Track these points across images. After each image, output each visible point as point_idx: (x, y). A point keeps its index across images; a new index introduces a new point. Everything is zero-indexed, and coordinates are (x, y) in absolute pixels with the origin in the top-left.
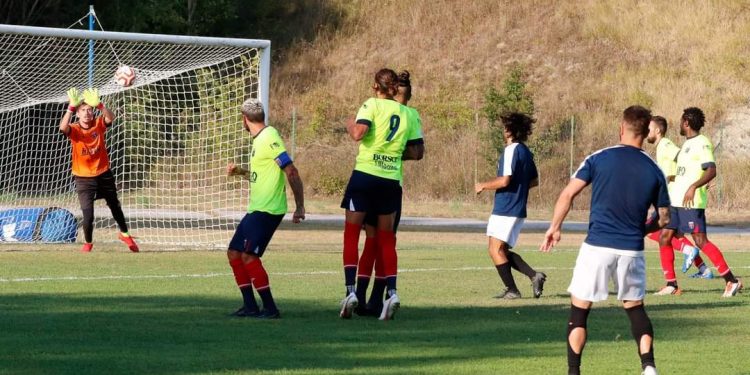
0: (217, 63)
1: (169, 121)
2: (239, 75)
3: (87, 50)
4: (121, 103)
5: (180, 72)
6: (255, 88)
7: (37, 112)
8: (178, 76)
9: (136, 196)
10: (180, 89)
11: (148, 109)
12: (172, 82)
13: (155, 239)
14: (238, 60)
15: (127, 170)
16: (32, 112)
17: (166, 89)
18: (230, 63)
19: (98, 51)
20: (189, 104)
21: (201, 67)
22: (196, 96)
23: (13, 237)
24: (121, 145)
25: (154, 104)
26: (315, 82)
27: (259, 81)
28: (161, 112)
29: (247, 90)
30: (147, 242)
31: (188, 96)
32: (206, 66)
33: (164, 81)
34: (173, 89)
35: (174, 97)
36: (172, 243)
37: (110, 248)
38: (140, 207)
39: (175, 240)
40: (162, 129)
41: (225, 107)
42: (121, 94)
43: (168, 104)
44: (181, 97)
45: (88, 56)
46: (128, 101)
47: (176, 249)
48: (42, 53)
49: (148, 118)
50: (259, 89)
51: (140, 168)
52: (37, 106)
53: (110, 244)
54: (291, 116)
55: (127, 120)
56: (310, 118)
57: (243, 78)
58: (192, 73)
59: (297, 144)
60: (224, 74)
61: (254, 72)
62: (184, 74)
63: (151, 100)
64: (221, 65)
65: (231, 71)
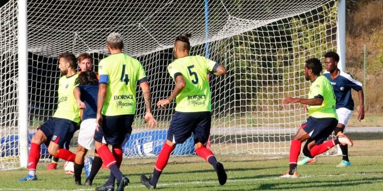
0: (304, 12)
1: (269, 59)
2: (322, 22)
3: (203, 6)
4: (232, 47)
5: (276, 20)
6: (335, 30)
7: (166, 55)
8: (274, 23)
9: (246, 118)
10: (277, 34)
11: (252, 50)
12: (270, 28)
13: (261, 151)
14: (320, 9)
15: (238, 97)
16: (162, 55)
17: (266, 34)
18: (314, 12)
19: (212, 6)
20: (284, 45)
21: (292, 16)
22: (289, 38)
23: (151, 152)
24: (232, 79)
25: (257, 46)
26: (380, 25)
27: (338, 25)
28: (263, 52)
29: (328, 32)
30: (255, 153)
31: (283, 39)
32: (295, 15)
33: (264, 28)
34: (271, 34)
35: (272, 40)
36: (274, 153)
37: (227, 159)
38: (249, 126)
39: (277, 151)
40: (264, 65)
41: (311, 46)
42: (231, 40)
43: (268, 46)
44: (278, 40)
45: (204, 10)
46: (237, 44)
47: (278, 158)
48: (168, 9)
49: (253, 57)
50: (338, 30)
51: (249, 96)
52: (166, 51)
53: (226, 156)
54: (362, 51)
55: (236, 59)
56: (377, 53)
57: (325, 24)
58: (285, 20)
59: (368, 73)
60: (310, 20)
61: (332, 18)
62: (279, 22)
63: (254, 43)
64: (308, 14)
65: (316, 18)
